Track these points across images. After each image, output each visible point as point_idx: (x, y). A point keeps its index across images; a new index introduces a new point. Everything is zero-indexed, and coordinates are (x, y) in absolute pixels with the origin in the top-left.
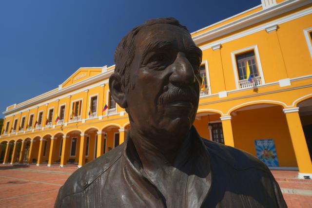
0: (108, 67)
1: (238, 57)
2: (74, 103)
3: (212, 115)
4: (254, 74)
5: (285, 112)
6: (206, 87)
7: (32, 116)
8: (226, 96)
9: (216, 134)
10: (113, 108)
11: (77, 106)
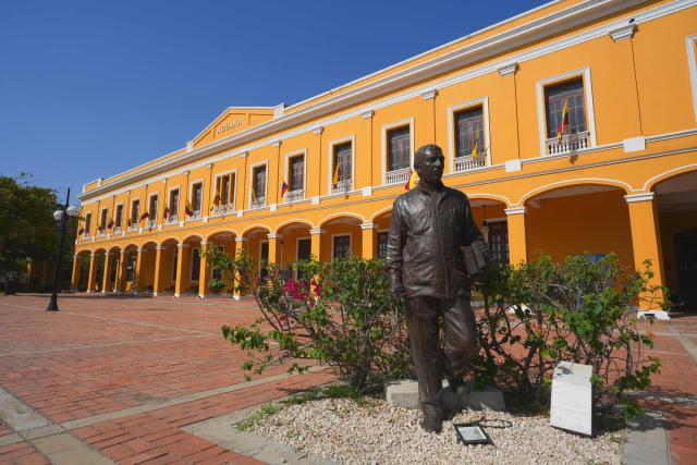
0: (285, 107)
1: (549, 90)
2: (219, 179)
3: (490, 206)
4: (577, 126)
5: (628, 200)
6: (483, 150)
7: (136, 203)
8: (520, 169)
9: (496, 243)
10: (296, 189)
11: (226, 184)
